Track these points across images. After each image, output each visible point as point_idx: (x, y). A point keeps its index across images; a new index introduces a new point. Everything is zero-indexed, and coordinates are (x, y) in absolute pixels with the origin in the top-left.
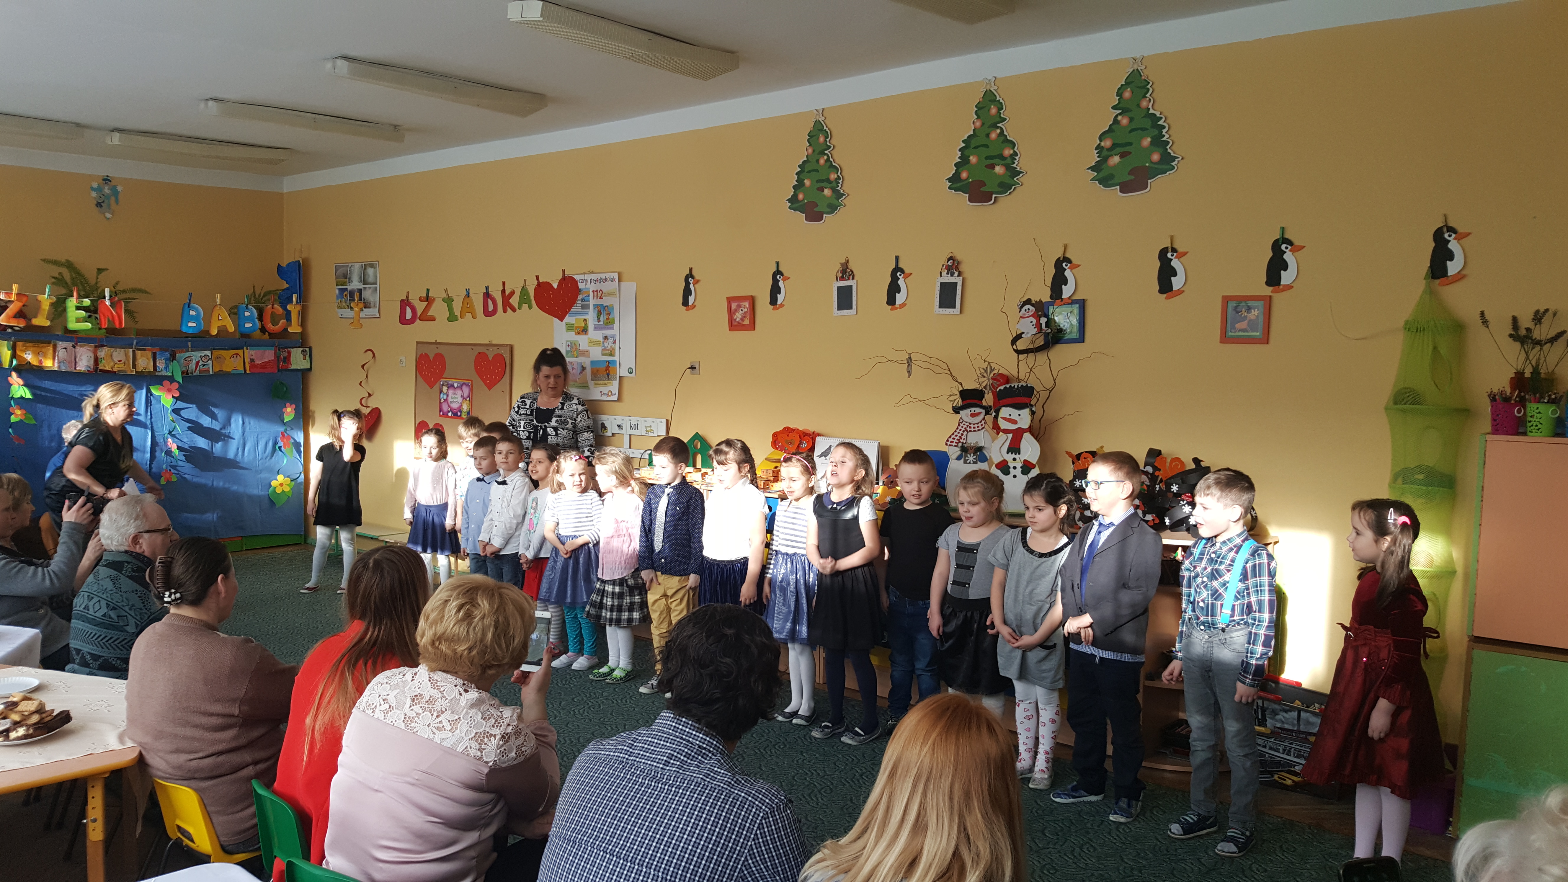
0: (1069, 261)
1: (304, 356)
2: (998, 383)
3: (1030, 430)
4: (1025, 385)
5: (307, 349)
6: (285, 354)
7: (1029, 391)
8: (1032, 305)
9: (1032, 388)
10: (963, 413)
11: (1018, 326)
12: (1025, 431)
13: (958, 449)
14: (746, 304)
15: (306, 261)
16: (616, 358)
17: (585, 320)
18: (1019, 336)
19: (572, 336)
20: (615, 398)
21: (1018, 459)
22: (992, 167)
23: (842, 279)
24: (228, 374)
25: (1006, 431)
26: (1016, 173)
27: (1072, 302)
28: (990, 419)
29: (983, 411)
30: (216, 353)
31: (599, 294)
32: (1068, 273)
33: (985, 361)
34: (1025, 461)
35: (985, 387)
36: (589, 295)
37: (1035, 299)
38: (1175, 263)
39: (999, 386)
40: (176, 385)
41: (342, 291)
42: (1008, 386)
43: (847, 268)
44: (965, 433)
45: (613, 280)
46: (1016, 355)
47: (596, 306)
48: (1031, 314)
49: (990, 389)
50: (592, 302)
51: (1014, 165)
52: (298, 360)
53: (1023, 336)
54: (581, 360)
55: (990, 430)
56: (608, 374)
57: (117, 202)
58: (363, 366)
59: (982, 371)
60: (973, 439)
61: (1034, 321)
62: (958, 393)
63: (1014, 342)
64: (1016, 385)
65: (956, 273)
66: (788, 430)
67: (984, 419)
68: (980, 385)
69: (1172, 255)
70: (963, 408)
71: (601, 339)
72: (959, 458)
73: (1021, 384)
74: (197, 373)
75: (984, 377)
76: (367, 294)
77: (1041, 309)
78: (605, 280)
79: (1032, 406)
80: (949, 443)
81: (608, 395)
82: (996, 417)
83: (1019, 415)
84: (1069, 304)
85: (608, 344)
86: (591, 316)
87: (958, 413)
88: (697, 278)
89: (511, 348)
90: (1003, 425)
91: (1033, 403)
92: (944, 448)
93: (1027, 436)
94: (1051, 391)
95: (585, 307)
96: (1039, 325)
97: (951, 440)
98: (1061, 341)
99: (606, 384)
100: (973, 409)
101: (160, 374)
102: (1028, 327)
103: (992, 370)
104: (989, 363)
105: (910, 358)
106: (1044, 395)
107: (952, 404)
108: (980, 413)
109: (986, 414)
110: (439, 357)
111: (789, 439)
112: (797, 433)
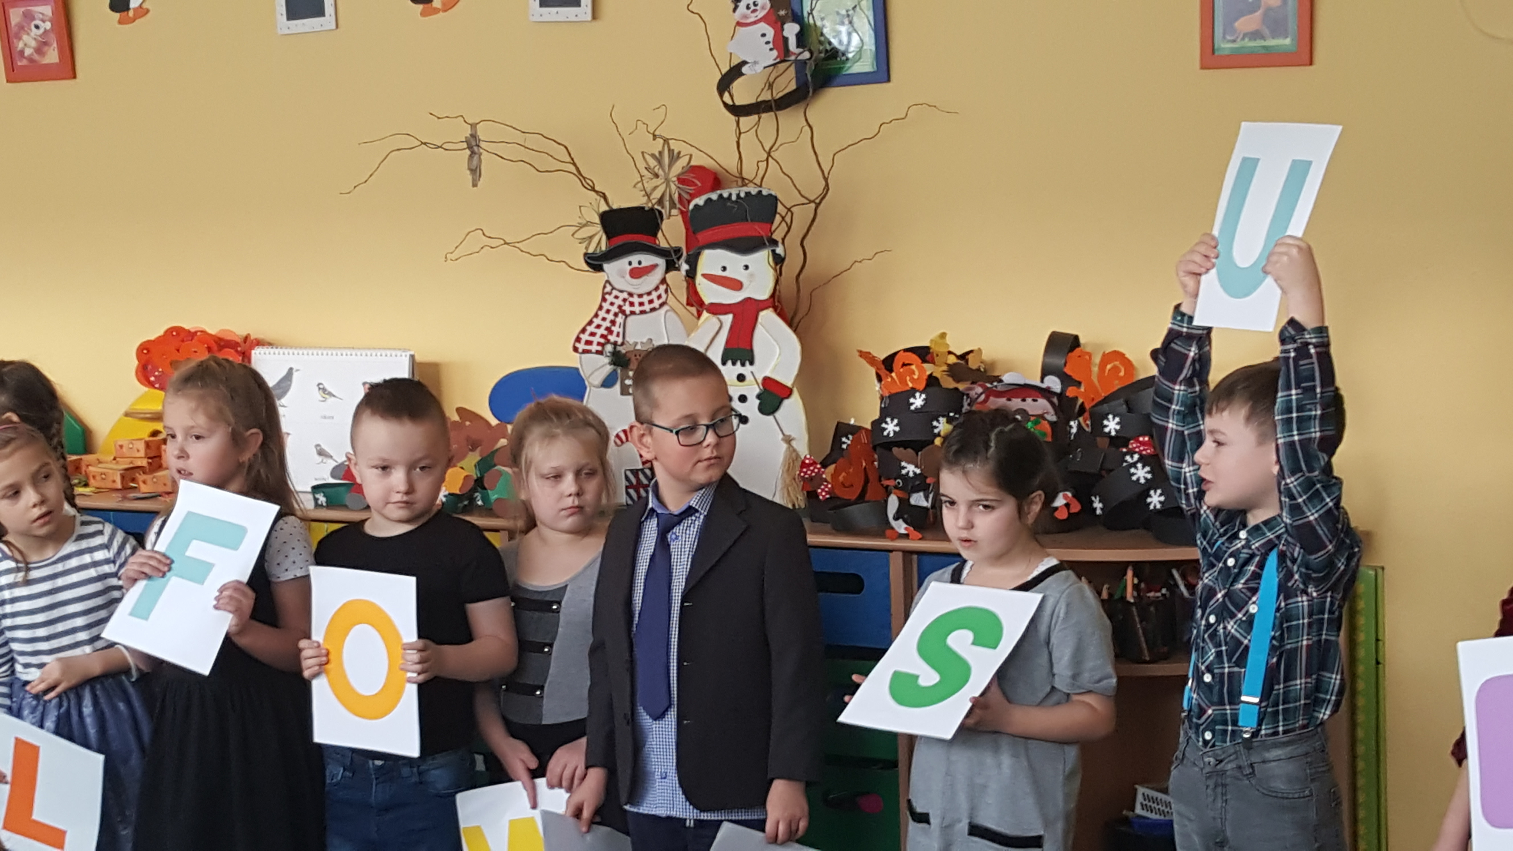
2: (690, 189)
3: (775, 302)
4: (754, 191)
7: (765, 206)
9: (773, 201)
10: (611, 269)
12: (761, 305)
13: (605, 360)
18: (735, 72)
21: (749, 378)
25: (717, 309)
28: (677, 278)
29: (661, 262)
33: (655, 137)
34: (767, 381)
35: (660, 201)
39: (693, 196)
42: (714, 196)
44: (620, 319)
46: (732, 118)
49: (673, 205)
53: (745, 69)
55: (678, 307)
59: (652, 163)
60: (640, 332)
62: (596, 219)
63: (725, 84)
64: (733, 192)
66: (176, 336)
67: (663, 281)
68: (648, 195)
70: (611, 256)
72: (607, 383)
73: (746, 189)
75: (657, 176)
80: (581, 346)
82: (691, 275)
83: (747, 267)
87: (598, 268)
90: (710, 293)
91: (777, 236)
92: (570, 360)
93: (768, 318)
94: (818, 205)
96: (781, 43)
97: (585, 337)
98: (838, 80)
100: (635, 258)
103: (674, 157)
104: (666, 141)
105: (474, 136)
106: (802, 216)
107: (587, 248)
108: (654, 267)
109: (667, 269)
111: (181, 357)
112: (202, 341)
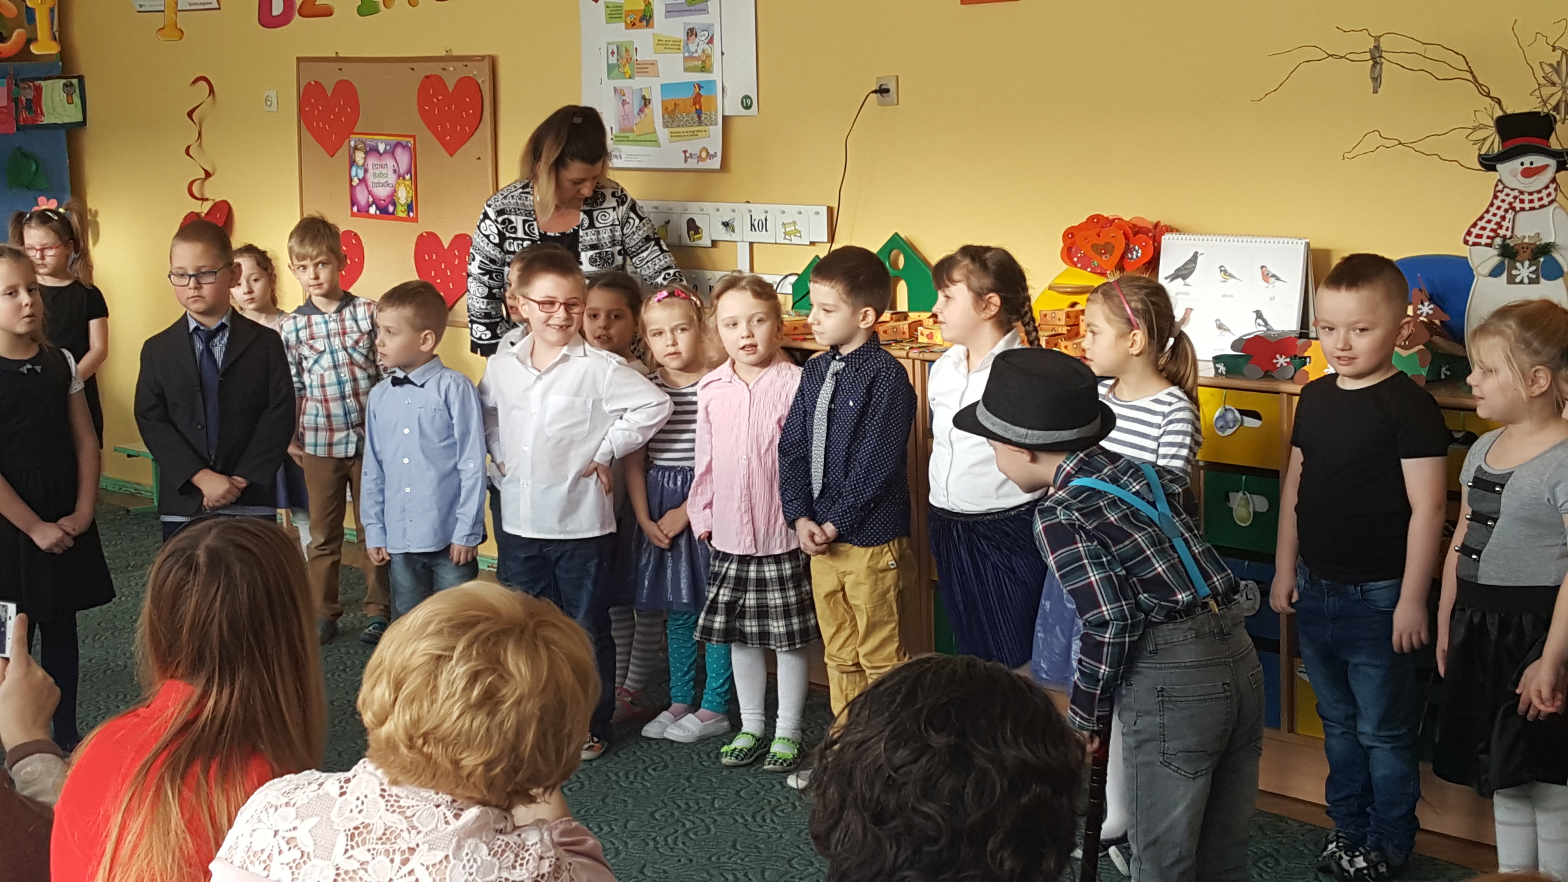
1: (69, 96)
5: (75, 82)
10: (1504, 168)
13: (1493, 252)
16: (715, 76)
19: (621, 35)
20: (718, 165)
29: (1552, 163)
35: (1556, 108)
44: (1510, 215)
52: (57, 107)
54: (641, 85)
58: (190, 114)
59: (1550, 72)
60: (1529, 228)
62: (1492, 124)
66: (1095, 223)
67: (1554, 180)
68: (1545, 103)
70: (1504, 157)
72: (1495, 273)
80: (1472, 239)
81: (702, 161)
87: (1493, 169)
89: (497, 63)
92: (1462, 251)
97: (1476, 231)
100: (1527, 160)
105: (1375, 48)
107: (1480, 149)
108: (1545, 167)
109: (1558, 171)
110: (346, 88)
111: (1101, 241)
112: (1119, 227)
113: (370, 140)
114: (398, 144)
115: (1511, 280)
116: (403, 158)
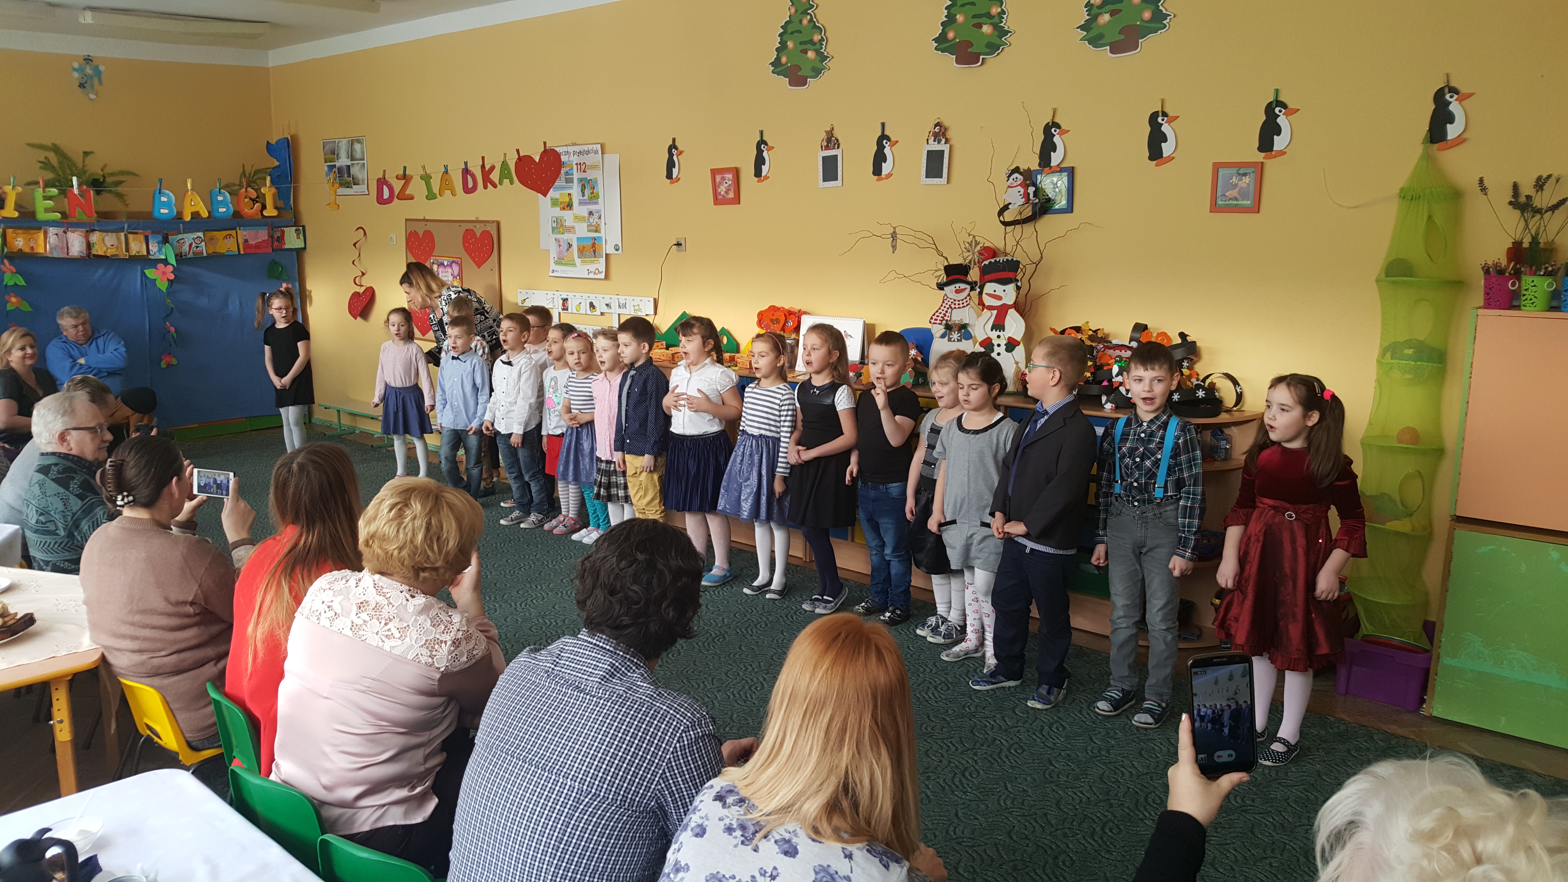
0: (1058, 126)
1: (298, 235)
2: (982, 257)
3: (1016, 306)
4: (1010, 259)
5: (301, 228)
6: (279, 234)
7: (1014, 265)
8: (1021, 174)
9: (1018, 263)
10: (947, 289)
11: (1005, 196)
12: (1010, 307)
13: (942, 327)
14: (730, 176)
15: (294, 138)
16: (602, 234)
17: (569, 194)
18: (1006, 208)
19: (557, 212)
20: (602, 276)
21: (1002, 337)
22: (979, 26)
23: (827, 148)
24: (221, 256)
25: (991, 308)
26: (1003, 33)
27: (1061, 170)
28: (975, 294)
29: (968, 287)
30: (209, 234)
31: (583, 167)
32: (1057, 139)
33: (969, 235)
34: (1010, 339)
35: (970, 262)
36: (572, 169)
37: (1023, 167)
38: (1166, 128)
39: (984, 260)
40: (171, 268)
41: (331, 168)
42: (993, 260)
43: (832, 136)
44: (949, 310)
45: (596, 152)
46: (1003, 227)
47: (581, 180)
48: (1019, 183)
49: (975, 264)
50: (576, 176)
51: (1002, 25)
52: (292, 240)
53: (1010, 206)
54: (567, 236)
55: (975, 306)
56: (594, 252)
57: (100, 82)
58: (355, 245)
59: (967, 245)
60: (958, 316)
61: (1022, 191)
62: (943, 268)
63: (1001, 213)
64: (1001, 259)
65: (943, 140)
66: (773, 308)
67: (969, 295)
68: (965, 260)
69: (1163, 120)
70: (948, 284)
71: (586, 215)
72: (943, 336)
73: (1007, 258)
74: (191, 255)
75: (969, 251)
76: (354, 171)
77: (1029, 178)
78: (588, 152)
79: (1017, 281)
80: (933, 321)
81: (595, 273)
82: (981, 293)
83: (1005, 291)
84: (1057, 172)
85: (594, 220)
86: (575, 190)
87: (943, 289)
88: (680, 148)
89: (498, 224)
90: (988, 301)
91: (1018, 278)
92: (929, 326)
93: (1012, 312)
94: (1037, 265)
95: (569, 181)
96: (1026, 195)
97: (935, 317)
98: (1051, 211)
99: (592, 262)
100: (957, 285)
101: (153, 258)
102: (1015, 197)
103: (977, 244)
104: (974, 237)
105: (894, 232)
106: (1030, 269)
107: (937, 281)
108: (965, 289)
109: (971, 290)
110: (428, 235)
111: (774, 318)
112: (783, 311)
113: (440, 260)
114: (453, 262)
115: (950, 340)
116: (456, 269)
